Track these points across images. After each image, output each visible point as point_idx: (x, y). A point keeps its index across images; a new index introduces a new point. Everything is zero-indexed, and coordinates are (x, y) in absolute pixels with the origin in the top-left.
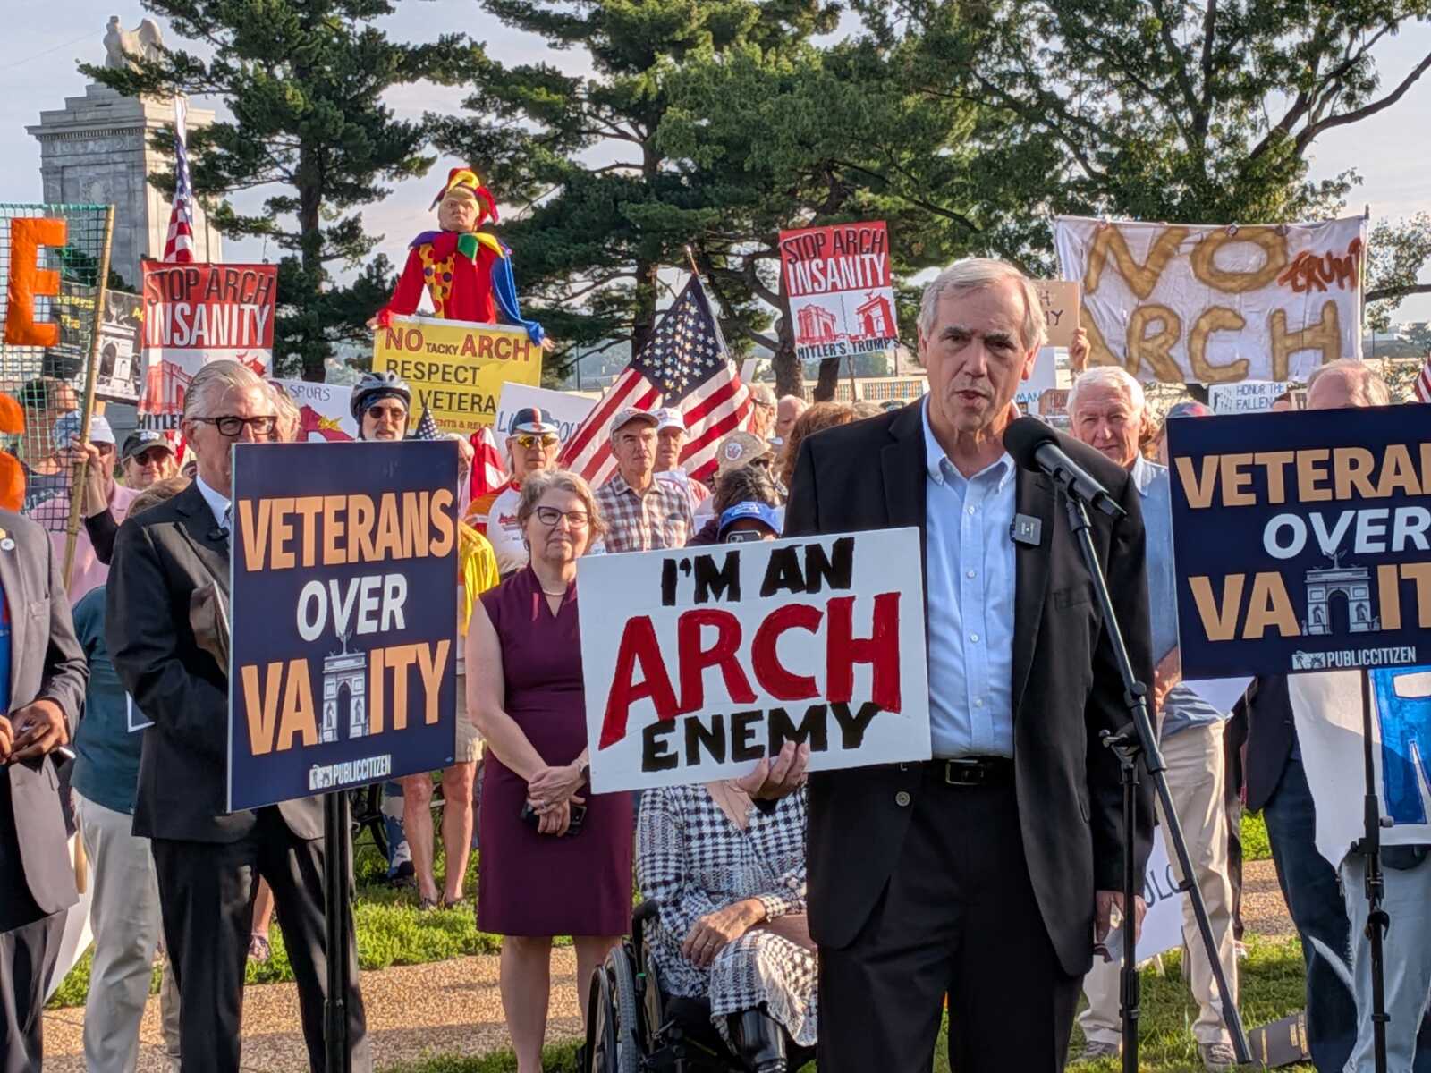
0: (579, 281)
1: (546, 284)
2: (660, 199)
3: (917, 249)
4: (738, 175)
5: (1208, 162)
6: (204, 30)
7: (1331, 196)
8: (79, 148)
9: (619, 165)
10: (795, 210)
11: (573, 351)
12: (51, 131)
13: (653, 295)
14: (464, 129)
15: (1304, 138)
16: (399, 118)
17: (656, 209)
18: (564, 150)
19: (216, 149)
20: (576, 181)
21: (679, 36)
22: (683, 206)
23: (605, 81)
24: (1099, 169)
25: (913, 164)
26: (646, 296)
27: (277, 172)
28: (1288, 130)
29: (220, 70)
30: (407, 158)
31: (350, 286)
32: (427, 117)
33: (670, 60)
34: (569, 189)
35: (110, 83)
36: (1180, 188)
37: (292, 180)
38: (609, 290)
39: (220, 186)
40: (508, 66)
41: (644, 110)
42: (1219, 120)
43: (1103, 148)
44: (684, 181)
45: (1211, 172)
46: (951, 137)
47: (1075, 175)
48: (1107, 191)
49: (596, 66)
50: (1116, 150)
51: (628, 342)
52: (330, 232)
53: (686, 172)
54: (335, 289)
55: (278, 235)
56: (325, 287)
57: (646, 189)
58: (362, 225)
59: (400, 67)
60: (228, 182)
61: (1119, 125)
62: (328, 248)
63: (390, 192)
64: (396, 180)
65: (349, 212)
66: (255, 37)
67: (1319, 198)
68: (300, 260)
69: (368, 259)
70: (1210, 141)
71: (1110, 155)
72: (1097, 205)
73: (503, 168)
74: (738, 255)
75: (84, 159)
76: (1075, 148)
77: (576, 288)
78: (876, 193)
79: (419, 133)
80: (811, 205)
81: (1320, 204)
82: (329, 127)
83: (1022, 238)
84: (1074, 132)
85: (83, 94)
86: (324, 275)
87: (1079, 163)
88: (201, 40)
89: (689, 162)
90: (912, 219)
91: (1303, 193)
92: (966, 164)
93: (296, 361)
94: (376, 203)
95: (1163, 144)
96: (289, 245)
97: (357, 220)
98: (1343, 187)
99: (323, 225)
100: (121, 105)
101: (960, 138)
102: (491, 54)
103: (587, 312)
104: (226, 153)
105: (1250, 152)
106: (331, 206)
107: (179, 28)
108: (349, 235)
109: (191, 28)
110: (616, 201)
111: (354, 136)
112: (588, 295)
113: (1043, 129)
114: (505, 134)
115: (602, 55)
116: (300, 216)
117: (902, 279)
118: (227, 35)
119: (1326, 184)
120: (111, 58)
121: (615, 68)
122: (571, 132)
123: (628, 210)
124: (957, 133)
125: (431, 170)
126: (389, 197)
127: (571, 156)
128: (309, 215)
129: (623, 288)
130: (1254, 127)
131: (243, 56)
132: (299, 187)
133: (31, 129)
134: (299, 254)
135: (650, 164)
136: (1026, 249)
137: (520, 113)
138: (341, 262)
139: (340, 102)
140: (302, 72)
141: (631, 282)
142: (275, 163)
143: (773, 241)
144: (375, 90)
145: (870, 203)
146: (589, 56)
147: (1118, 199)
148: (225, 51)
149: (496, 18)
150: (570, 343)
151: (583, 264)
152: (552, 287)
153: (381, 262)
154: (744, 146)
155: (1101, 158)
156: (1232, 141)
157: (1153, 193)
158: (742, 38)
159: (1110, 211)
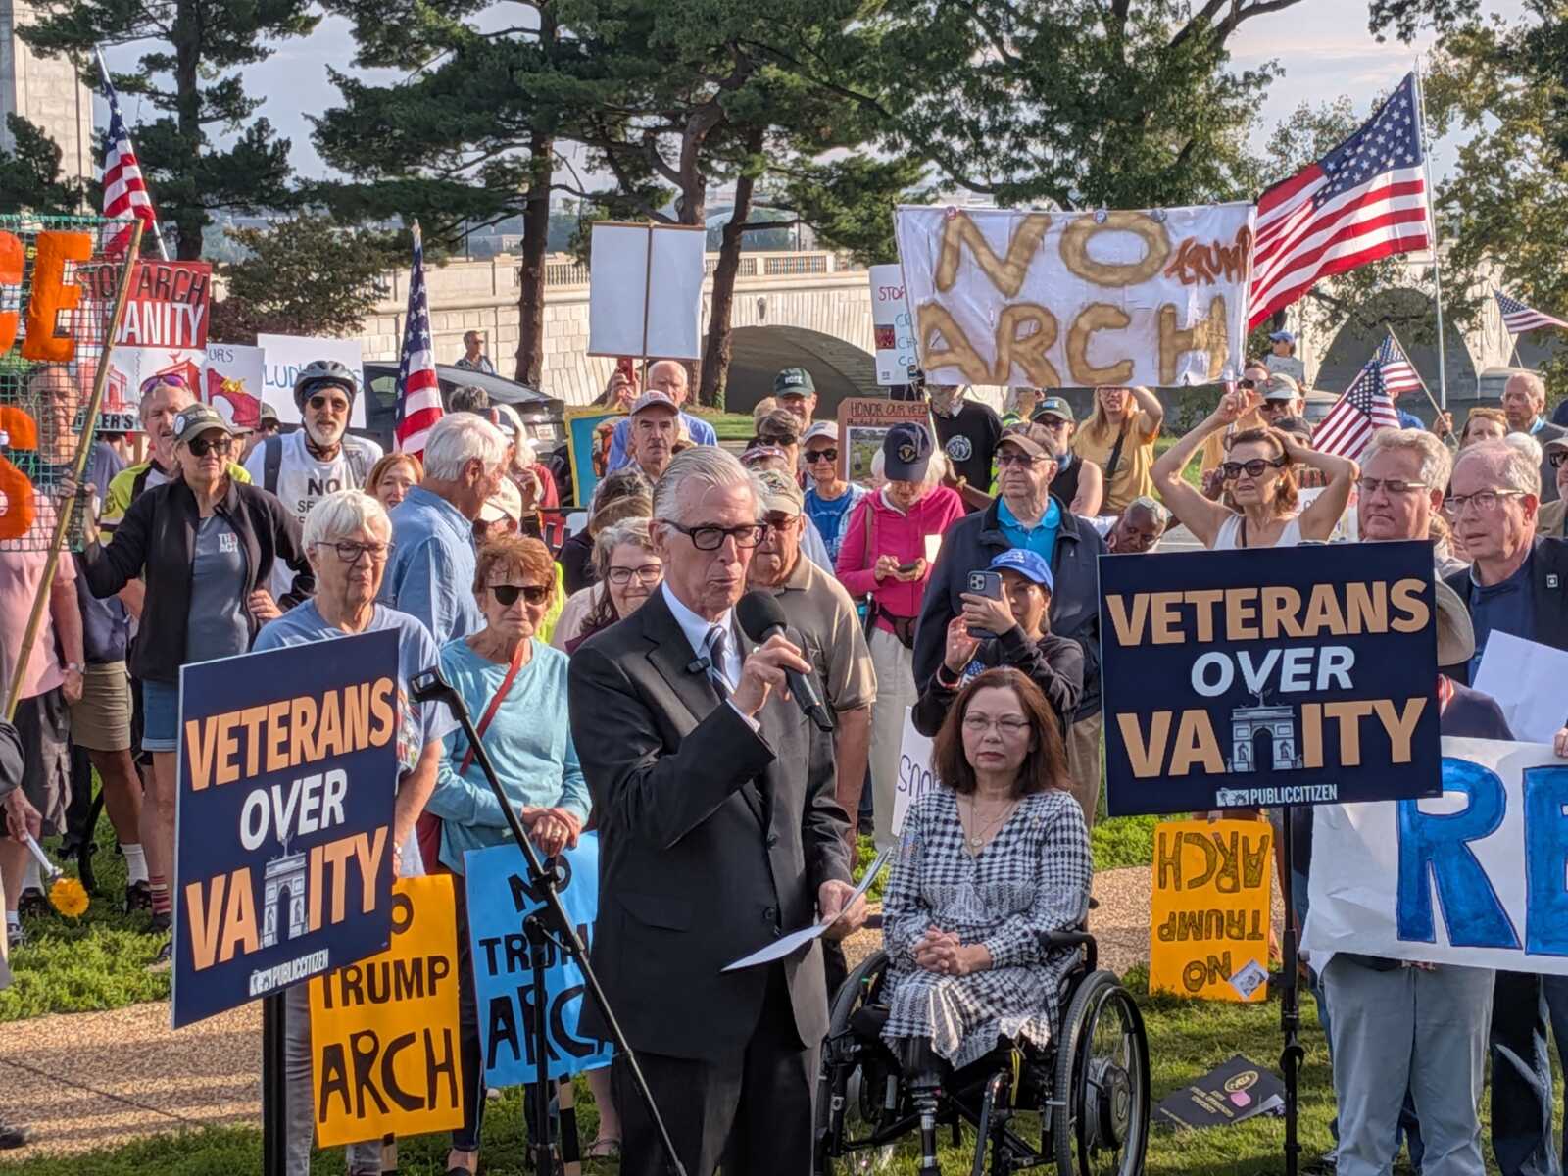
0: (471, 152)
1: (436, 153)
2: (557, 68)
3: (826, 132)
4: (641, 49)
5: (1127, 50)
7: (1252, 88)
9: (514, 30)
10: (700, 84)
11: (463, 224)
13: (548, 168)
15: (1226, 27)
17: (553, 79)
18: (456, 15)
20: (471, 49)
22: (582, 77)
24: (1015, 53)
25: (822, 44)
26: (540, 169)
27: (154, 28)
28: (1210, 17)
30: (292, 16)
31: (229, 151)
34: (461, 54)
36: (1098, 76)
37: (169, 36)
38: (502, 161)
39: (88, 41)
42: (1139, 6)
43: (1020, 32)
44: (583, 49)
45: (1130, 60)
46: (861, 11)
47: (990, 59)
48: (1024, 78)
50: (1033, 34)
51: (520, 218)
52: (209, 93)
53: (583, 40)
54: (213, 154)
55: (153, 94)
56: (203, 151)
57: (543, 58)
58: (243, 86)
60: (100, 36)
61: (1037, 9)
62: (207, 109)
63: (271, 51)
64: (279, 38)
65: (229, 72)
67: (1240, 89)
68: (177, 121)
69: (249, 122)
70: (1129, 27)
71: (1025, 39)
72: (1012, 91)
73: (392, 29)
74: (638, 128)
76: (991, 31)
77: (467, 157)
78: (784, 69)
80: (714, 78)
81: (1241, 95)
83: (933, 125)
84: (990, 14)
86: (201, 138)
87: (994, 47)
89: (590, 30)
90: (820, 97)
91: (1224, 83)
92: (878, 41)
93: (172, 228)
94: (257, 64)
95: (1080, 29)
96: (165, 106)
97: (237, 80)
98: (1264, 79)
99: (202, 84)
101: (871, 12)
103: (479, 184)
104: (98, 6)
105: (1170, 41)
106: (210, 65)
108: (230, 100)
110: (511, 70)
112: (479, 165)
116: (177, 75)
117: (808, 158)
119: (1247, 75)
123: (523, 79)
124: (869, 6)
125: (315, 29)
126: (270, 57)
127: (464, 19)
128: (186, 75)
129: (516, 159)
130: (1175, 13)
132: (176, 44)
134: (176, 115)
135: (548, 29)
136: (937, 136)
138: (220, 124)
141: (525, 153)
142: (151, 19)
143: (674, 116)
145: (777, 80)
147: (1034, 86)
150: (460, 216)
151: (474, 133)
152: (442, 156)
153: (262, 126)
155: (1018, 43)
156: (1152, 29)
157: (1070, 82)
159: (1025, 99)
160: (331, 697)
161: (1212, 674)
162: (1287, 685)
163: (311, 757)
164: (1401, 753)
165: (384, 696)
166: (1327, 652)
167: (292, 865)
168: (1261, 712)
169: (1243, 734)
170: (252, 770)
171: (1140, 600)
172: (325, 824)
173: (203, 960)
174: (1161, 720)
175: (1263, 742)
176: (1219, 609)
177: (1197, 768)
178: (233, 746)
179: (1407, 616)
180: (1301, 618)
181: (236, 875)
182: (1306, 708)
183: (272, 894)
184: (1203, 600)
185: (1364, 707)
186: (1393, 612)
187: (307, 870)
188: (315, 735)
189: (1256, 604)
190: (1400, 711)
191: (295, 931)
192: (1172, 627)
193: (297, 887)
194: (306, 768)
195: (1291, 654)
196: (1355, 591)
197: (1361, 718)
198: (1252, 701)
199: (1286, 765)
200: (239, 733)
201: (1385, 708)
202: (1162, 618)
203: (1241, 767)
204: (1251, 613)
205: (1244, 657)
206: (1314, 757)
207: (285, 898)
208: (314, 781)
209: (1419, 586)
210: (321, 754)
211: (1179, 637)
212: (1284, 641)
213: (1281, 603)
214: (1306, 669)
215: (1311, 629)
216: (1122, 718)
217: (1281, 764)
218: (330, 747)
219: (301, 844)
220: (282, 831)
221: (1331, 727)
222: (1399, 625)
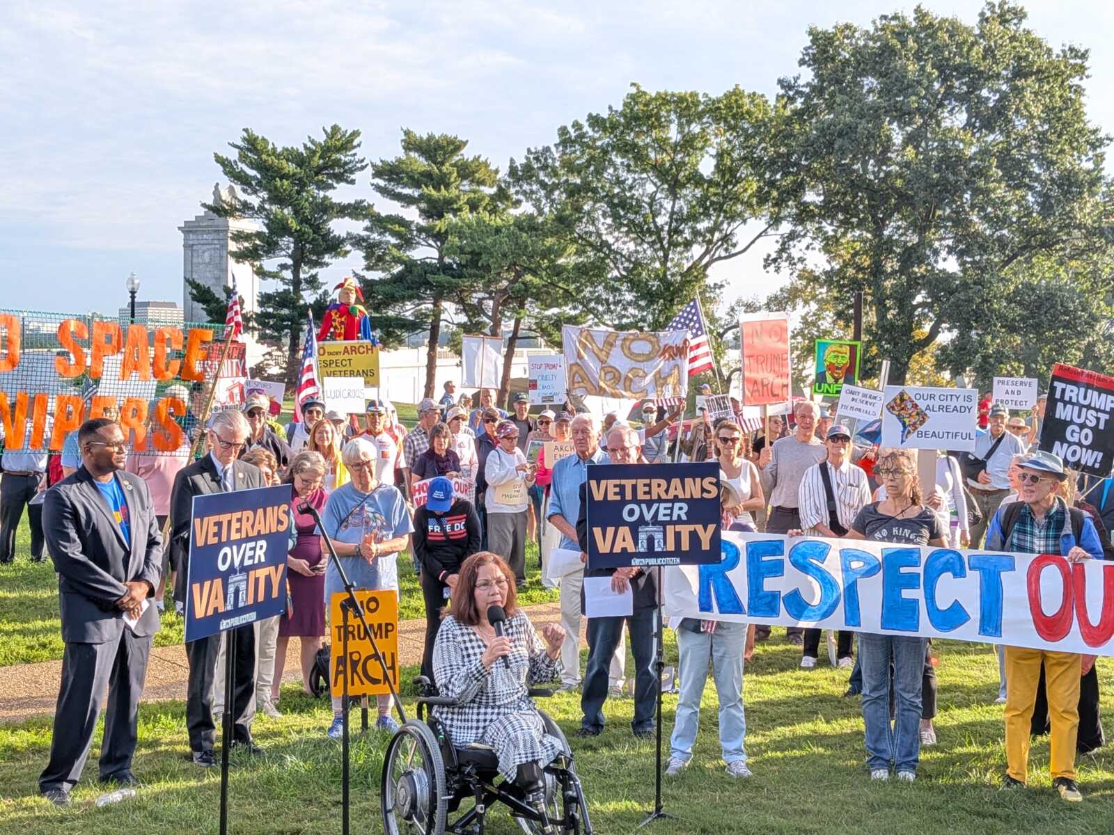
0: (409, 305)
1: (395, 305)
2: (444, 273)
3: (548, 301)
4: (476, 267)
5: (668, 273)
6: (255, 192)
7: (717, 289)
8: (200, 237)
9: (428, 258)
10: (500, 281)
11: (405, 334)
12: (189, 229)
13: (440, 313)
14: (363, 239)
15: (706, 266)
16: (336, 233)
17: (442, 278)
18: (405, 251)
19: (257, 242)
20: (410, 265)
21: (455, 206)
22: (453, 277)
23: (423, 222)
24: (624, 273)
25: (548, 267)
26: (437, 314)
27: (284, 253)
28: (701, 261)
29: (262, 208)
30: (339, 250)
31: (312, 302)
32: (348, 234)
33: (451, 216)
34: (406, 267)
35: (214, 212)
36: (657, 283)
37: (290, 256)
38: (421, 309)
39: (259, 257)
40: (383, 214)
41: (440, 237)
42: (673, 256)
43: (626, 264)
44: (455, 266)
45: (669, 277)
46: (565, 255)
47: (614, 275)
48: (627, 283)
49: (420, 216)
50: (631, 266)
51: (428, 332)
52: (305, 279)
53: (455, 262)
54: (306, 303)
55: (283, 279)
56: (302, 302)
57: (438, 269)
58: (319, 277)
59: (337, 212)
60: (262, 256)
61: (633, 255)
62: (304, 286)
63: (331, 264)
64: (334, 259)
65: (313, 272)
66: (277, 196)
67: (712, 290)
68: (291, 290)
69: (320, 292)
70: (669, 264)
71: (629, 267)
72: (622, 288)
73: (379, 256)
74: (476, 298)
75: (202, 242)
76: (615, 264)
77: (408, 308)
78: (533, 276)
79: (344, 240)
80: (506, 279)
81: (713, 292)
82: (306, 236)
83: (590, 300)
84: (615, 258)
85: (203, 214)
86: (301, 297)
87: (616, 270)
88: (254, 196)
89: (457, 259)
90: (547, 288)
91: (706, 287)
92: (571, 266)
94: (325, 268)
95: (650, 264)
96: (287, 284)
97: (316, 275)
98: (722, 286)
99: (302, 276)
100: (219, 221)
101: (568, 256)
102: (376, 209)
103: (411, 318)
104: (262, 244)
105: (685, 270)
106: (306, 268)
107: (244, 191)
108: (313, 282)
109: (249, 191)
110: (426, 273)
111: (317, 240)
112: (412, 311)
113: (602, 255)
114: (381, 242)
115: (422, 211)
116: (292, 272)
117: (543, 312)
118: (265, 195)
119: (715, 284)
120: (215, 201)
121: (429, 217)
122: (408, 243)
123: (430, 277)
124: (567, 253)
125: (349, 255)
126: (330, 266)
127: (407, 253)
128: (296, 272)
129: (427, 309)
130: (687, 259)
131: (271, 204)
132: (293, 260)
133: (179, 228)
134: (291, 288)
135: (441, 258)
136: (592, 305)
137: (387, 234)
138: (309, 292)
139: (311, 226)
140: (296, 212)
141: (431, 306)
142: (282, 249)
143: (490, 293)
144: (325, 221)
145: (530, 281)
146: (417, 212)
147: (631, 286)
148: (264, 201)
149: (378, 194)
150: (404, 330)
151: (410, 298)
152: (397, 307)
153: (326, 293)
154: (479, 254)
155: (625, 269)
156: (678, 265)
157: (645, 285)
158: (481, 209)
159: (628, 291)
160: (260, 511)
161: (631, 513)
162: (661, 518)
163: (250, 535)
164: (706, 546)
165: (284, 512)
166: (677, 505)
167: (241, 578)
168: (650, 528)
169: (643, 537)
170: (224, 539)
171: (603, 483)
172: (256, 562)
173: (199, 613)
174: (611, 530)
175: (651, 540)
176: (634, 487)
177: (624, 549)
178: (216, 529)
179: (709, 492)
180: (667, 491)
181: (215, 581)
182: (668, 527)
183: (231, 589)
184: (628, 483)
185: (691, 527)
186: (703, 490)
187: (247, 580)
188: (253, 526)
189: (649, 485)
190: (705, 529)
191: (241, 604)
192: (616, 494)
193: (243, 586)
194: (248, 539)
195: (663, 505)
196: (688, 481)
197: (690, 532)
198: (647, 524)
199: (660, 550)
200: (219, 524)
201: (699, 528)
202: (612, 490)
203: (642, 550)
204: (647, 489)
205: (644, 506)
206: (671, 547)
207: (237, 592)
208: (252, 544)
209: (714, 480)
210: (255, 534)
211: (618, 498)
212: (660, 500)
213: (659, 485)
214: (668, 512)
215: (670, 496)
216: (595, 529)
217: (657, 549)
218: (259, 531)
219: (245, 569)
220: (237, 564)
221: (678, 535)
222: (706, 495)
